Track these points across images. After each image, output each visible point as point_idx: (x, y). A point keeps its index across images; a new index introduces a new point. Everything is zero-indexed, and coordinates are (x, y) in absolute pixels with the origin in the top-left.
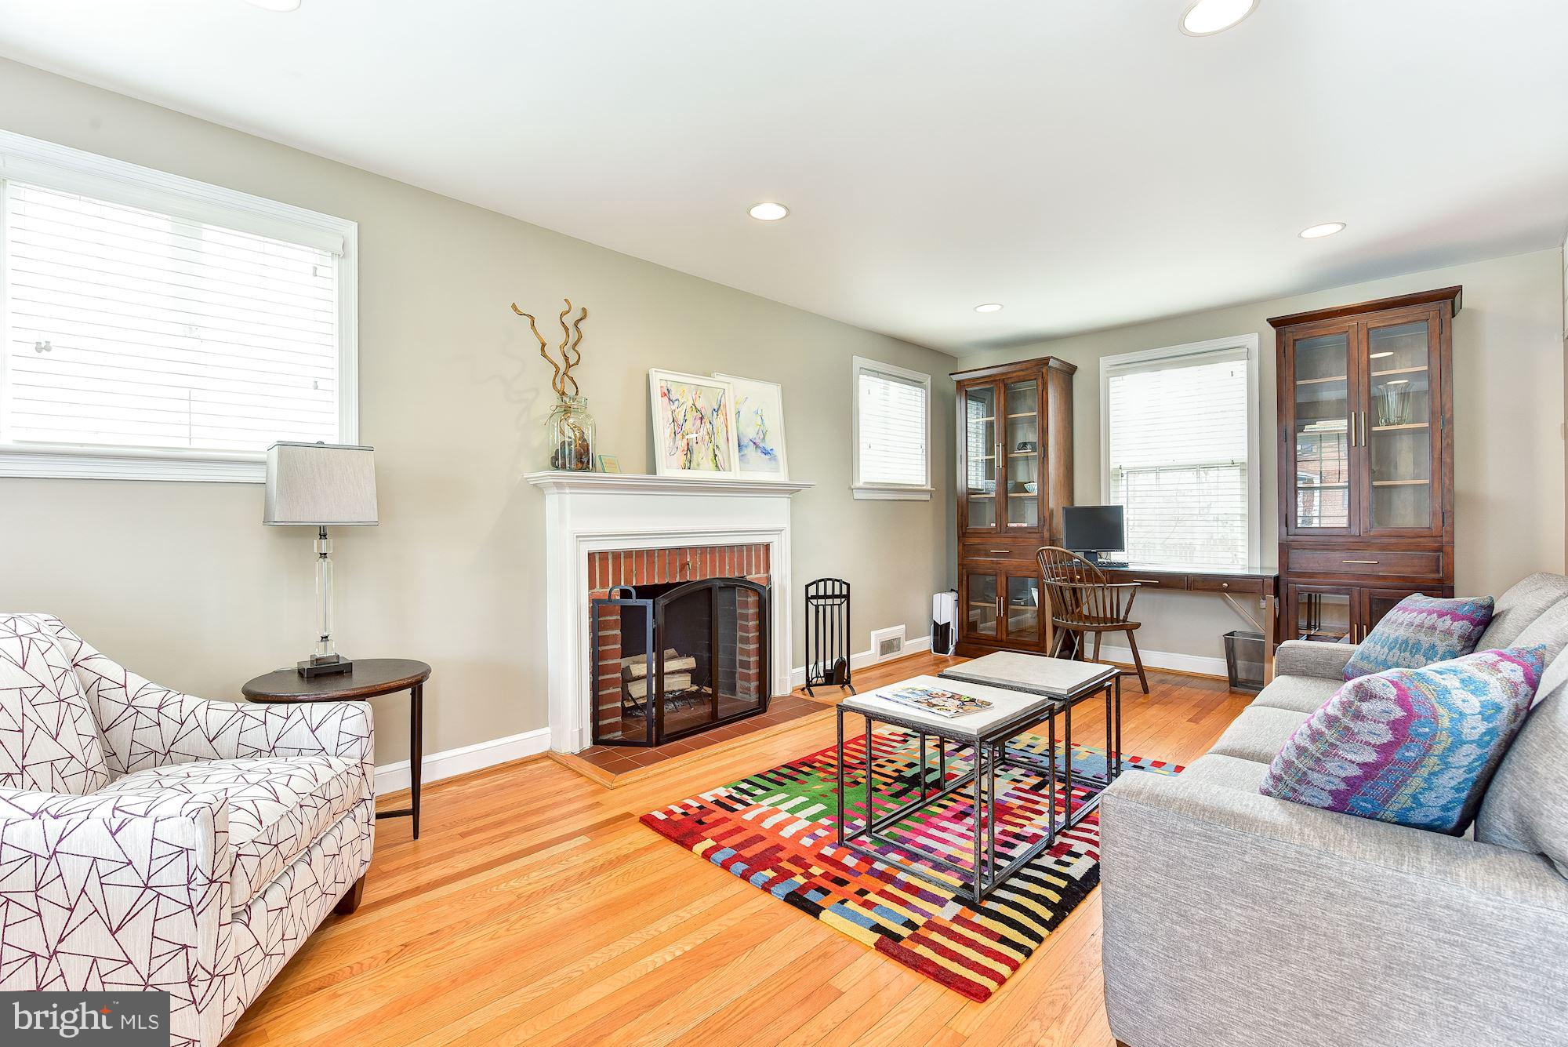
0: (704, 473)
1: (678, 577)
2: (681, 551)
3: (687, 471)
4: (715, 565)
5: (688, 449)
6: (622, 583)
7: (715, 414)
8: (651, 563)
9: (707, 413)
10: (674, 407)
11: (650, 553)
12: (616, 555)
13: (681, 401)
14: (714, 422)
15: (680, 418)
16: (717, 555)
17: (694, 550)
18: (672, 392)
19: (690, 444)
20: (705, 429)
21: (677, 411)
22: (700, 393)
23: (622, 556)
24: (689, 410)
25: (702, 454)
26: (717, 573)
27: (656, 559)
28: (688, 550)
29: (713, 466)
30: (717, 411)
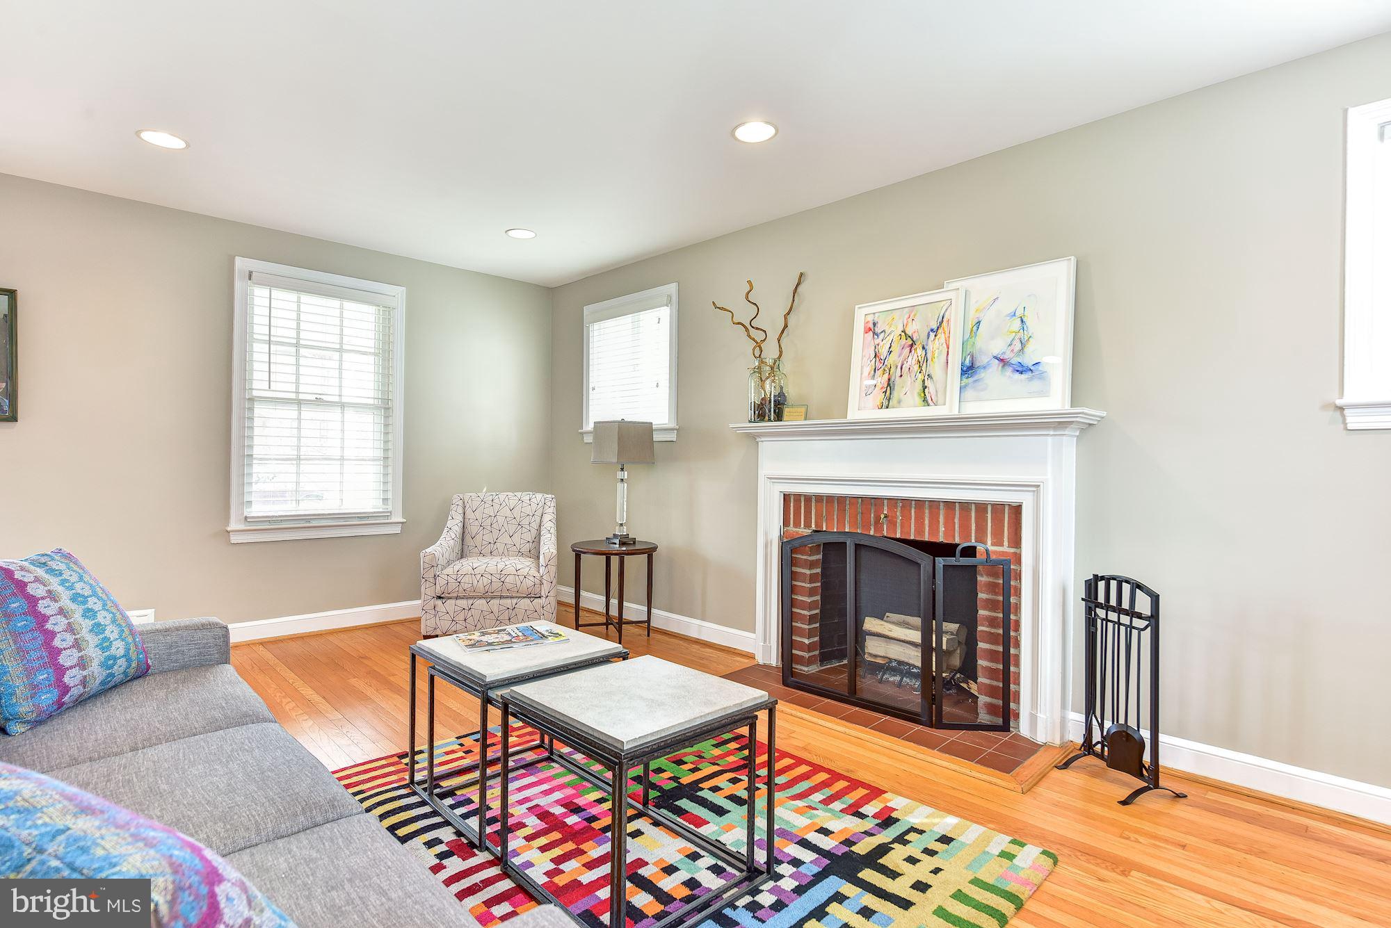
0: (909, 409)
1: (873, 529)
2: (877, 501)
3: (884, 410)
4: (923, 524)
5: (889, 385)
6: (813, 526)
7: (932, 335)
8: (842, 510)
9: (920, 337)
10: (877, 341)
11: (841, 500)
12: (808, 498)
13: (888, 332)
14: (930, 348)
15: (883, 351)
16: (927, 511)
17: (893, 502)
18: (879, 325)
19: (892, 379)
20: (916, 355)
21: (881, 344)
22: (915, 315)
23: (813, 500)
24: (896, 339)
25: (907, 389)
26: (927, 534)
27: (847, 507)
28: (885, 501)
29: (919, 400)
30: (935, 331)
